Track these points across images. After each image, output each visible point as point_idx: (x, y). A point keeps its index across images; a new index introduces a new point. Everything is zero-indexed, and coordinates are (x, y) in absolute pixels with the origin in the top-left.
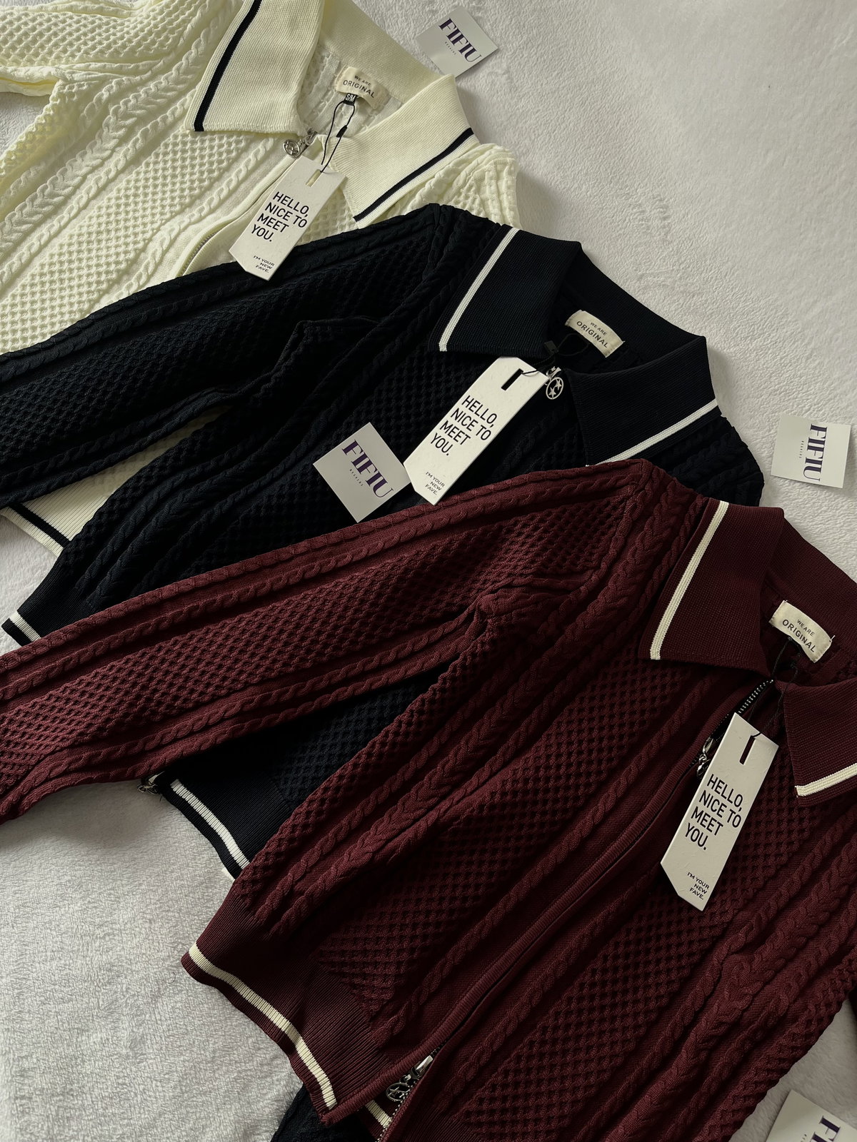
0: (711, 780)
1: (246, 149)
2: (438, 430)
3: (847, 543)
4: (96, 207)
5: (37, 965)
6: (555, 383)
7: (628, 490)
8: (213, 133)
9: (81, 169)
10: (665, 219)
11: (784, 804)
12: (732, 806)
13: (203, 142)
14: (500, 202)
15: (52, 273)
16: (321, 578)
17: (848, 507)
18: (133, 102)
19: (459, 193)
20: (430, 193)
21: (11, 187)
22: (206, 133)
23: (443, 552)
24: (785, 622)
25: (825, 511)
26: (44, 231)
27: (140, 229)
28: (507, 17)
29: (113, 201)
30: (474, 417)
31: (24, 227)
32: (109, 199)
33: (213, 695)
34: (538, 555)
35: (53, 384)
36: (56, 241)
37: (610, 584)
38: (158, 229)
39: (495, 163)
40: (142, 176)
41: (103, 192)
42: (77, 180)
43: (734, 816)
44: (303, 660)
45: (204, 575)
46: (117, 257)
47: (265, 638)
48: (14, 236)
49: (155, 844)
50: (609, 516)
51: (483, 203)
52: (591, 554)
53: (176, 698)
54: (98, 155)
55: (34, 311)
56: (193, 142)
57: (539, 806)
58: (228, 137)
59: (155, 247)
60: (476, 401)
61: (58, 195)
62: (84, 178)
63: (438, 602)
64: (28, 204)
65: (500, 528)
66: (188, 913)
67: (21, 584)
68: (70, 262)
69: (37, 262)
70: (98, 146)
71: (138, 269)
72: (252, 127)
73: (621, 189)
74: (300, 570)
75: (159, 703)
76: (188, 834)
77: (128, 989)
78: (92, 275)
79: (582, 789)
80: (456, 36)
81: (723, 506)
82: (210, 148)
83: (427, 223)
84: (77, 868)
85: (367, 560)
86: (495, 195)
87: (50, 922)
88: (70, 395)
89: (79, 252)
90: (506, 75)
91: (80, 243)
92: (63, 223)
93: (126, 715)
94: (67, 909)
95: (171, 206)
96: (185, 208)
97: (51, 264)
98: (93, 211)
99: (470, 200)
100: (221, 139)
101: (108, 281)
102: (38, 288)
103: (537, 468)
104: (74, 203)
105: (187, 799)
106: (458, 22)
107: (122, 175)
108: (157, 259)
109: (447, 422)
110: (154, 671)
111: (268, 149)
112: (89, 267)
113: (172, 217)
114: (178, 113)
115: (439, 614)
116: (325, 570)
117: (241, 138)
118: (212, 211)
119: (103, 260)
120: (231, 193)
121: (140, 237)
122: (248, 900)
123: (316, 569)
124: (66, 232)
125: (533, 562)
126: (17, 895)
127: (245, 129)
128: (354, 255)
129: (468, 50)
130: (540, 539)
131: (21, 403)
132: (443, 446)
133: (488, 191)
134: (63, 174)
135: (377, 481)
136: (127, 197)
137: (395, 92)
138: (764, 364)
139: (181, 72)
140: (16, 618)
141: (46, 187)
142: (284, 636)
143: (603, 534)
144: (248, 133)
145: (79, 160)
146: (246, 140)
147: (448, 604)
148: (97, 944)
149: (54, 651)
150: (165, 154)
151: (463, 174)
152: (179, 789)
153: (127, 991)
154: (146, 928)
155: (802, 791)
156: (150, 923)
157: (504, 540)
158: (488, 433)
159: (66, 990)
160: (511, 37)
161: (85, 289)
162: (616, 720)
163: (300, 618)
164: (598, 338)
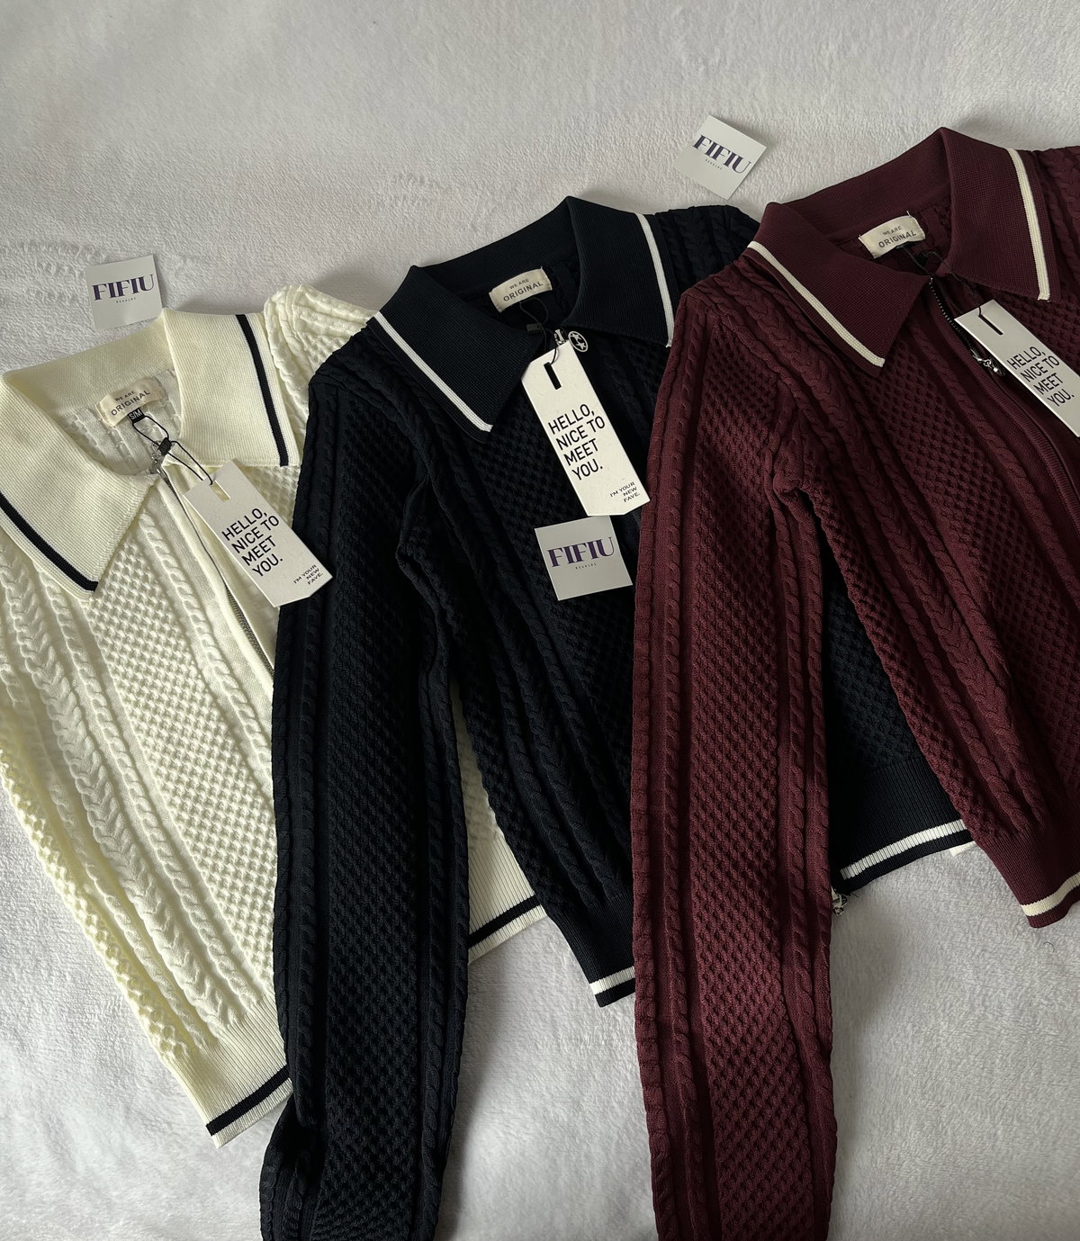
0: (1012, 365)
1: (142, 547)
2: (569, 469)
3: (819, 167)
4: (134, 733)
5: (993, 1090)
6: (573, 340)
7: (712, 317)
8: (106, 573)
9: (76, 735)
10: (422, 182)
11: (1049, 316)
12: (1039, 359)
13: (111, 588)
14: (338, 318)
15: (193, 811)
16: (683, 640)
17: (784, 151)
18: (28, 644)
19: (307, 353)
20: (297, 381)
21: (64, 819)
22: (102, 581)
23: (708, 508)
24: (881, 245)
25: (781, 171)
26: (135, 803)
27: (188, 692)
28: (121, 232)
29: (138, 712)
30: (574, 427)
31: (119, 824)
32: (132, 715)
33: (772, 794)
34: (749, 421)
35: (344, 847)
36: (156, 791)
37: (800, 369)
38: (200, 672)
39: (296, 304)
40: (121, 669)
41: (119, 719)
42: (89, 744)
43: (1048, 360)
44: (768, 688)
45: (635, 759)
46: (210, 730)
47: (729, 718)
48: (126, 839)
49: (902, 918)
50: (728, 346)
51: (329, 335)
52: (761, 376)
53: (759, 835)
54: (68, 709)
55: (231, 848)
56: (107, 599)
57: (993, 519)
58: (119, 559)
59: (220, 683)
60: (558, 419)
61: (97, 772)
62: (89, 734)
63: (753, 534)
64: (92, 809)
65: (703, 447)
66: (987, 907)
67: (558, 971)
68: (189, 785)
69: (171, 823)
70: (56, 705)
71: (234, 713)
72: (120, 530)
73: (370, 207)
74: (666, 656)
75: (758, 855)
76: (902, 881)
77: (1046, 998)
78: (218, 765)
79: (986, 476)
80: (116, 290)
81: (753, 245)
82: (123, 582)
83: (334, 393)
84: (901, 1013)
85: (683, 587)
86: (329, 320)
87: (951, 1062)
88: (367, 831)
89: (182, 770)
90: (188, 260)
91: (172, 766)
92: (134, 778)
93: (761, 894)
94: (942, 1039)
95: (176, 648)
96: (185, 635)
97: (182, 808)
98: (139, 738)
99: (319, 345)
100: (117, 568)
101: (233, 750)
102: (205, 834)
103: (655, 390)
104: (114, 757)
105: (867, 866)
106: (102, 280)
107: (108, 691)
108: (235, 685)
109: (565, 455)
110: (721, 849)
111: (153, 524)
112: (206, 765)
113: (191, 652)
114: (61, 601)
115: (766, 540)
116: (676, 631)
117: (126, 547)
118: (202, 609)
119: (206, 747)
120: (188, 580)
121: (198, 696)
122: (1002, 832)
123: (673, 640)
124: (149, 777)
125: (755, 427)
126: (910, 1092)
127: (119, 539)
128: (333, 480)
129: (138, 284)
130: (731, 413)
131: (352, 892)
132: (591, 469)
133: (320, 324)
134: (71, 756)
135: (596, 549)
136: (140, 693)
137: (152, 371)
138: (613, 161)
139: (12, 580)
140: (599, 987)
141: (80, 781)
142: (735, 698)
143: (742, 359)
144: (124, 538)
145: (65, 734)
146: (131, 542)
147: (760, 526)
148: (991, 1017)
149: (656, 955)
150: (107, 633)
151: (290, 341)
152: (855, 870)
153: (1049, 1000)
154: (990, 958)
155: (1044, 295)
156: (986, 951)
157: (715, 448)
158: (599, 420)
159: (1028, 1067)
160: (146, 238)
161: (231, 780)
162: (930, 421)
163: (722, 674)
164: (529, 288)
